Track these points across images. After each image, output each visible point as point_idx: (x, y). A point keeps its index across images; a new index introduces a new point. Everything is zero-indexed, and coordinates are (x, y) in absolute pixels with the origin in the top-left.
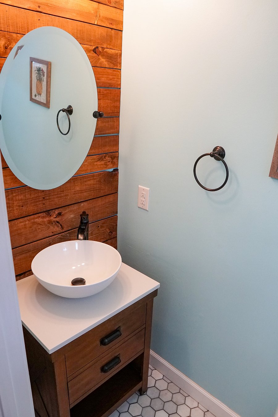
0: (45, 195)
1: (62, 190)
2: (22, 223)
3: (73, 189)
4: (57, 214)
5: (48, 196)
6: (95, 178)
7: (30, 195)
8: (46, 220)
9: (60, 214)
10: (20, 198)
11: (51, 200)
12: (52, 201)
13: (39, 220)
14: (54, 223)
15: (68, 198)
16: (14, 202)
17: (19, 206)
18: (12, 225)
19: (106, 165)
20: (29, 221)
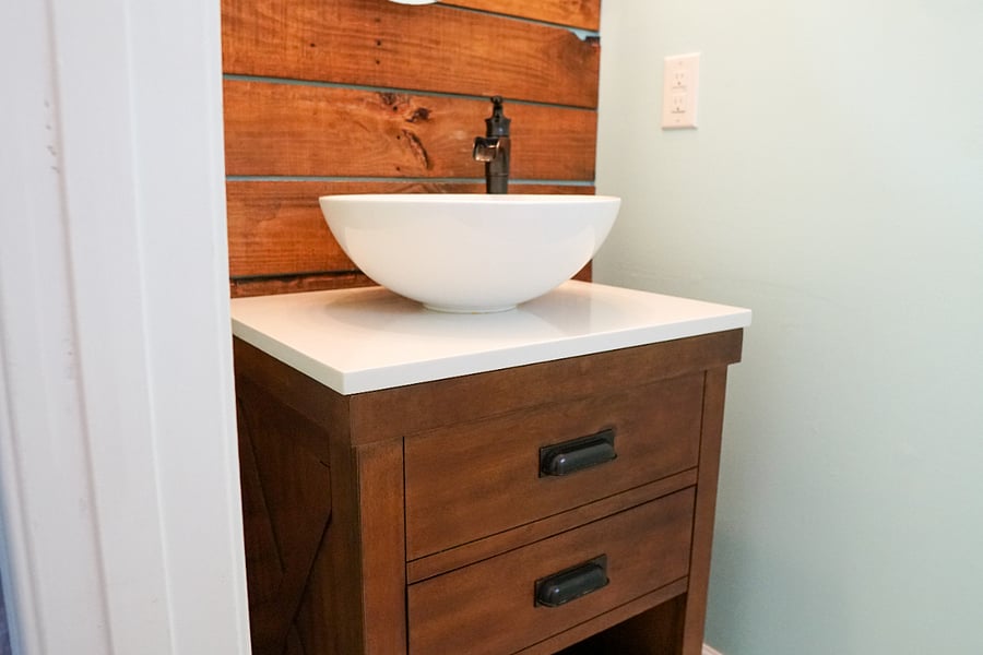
0: (382, 34)
1: (434, 38)
2: (308, 103)
3: (466, 48)
4: (416, 112)
5: (392, 41)
6: (532, 36)
7: (339, 17)
8: (383, 116)
9: (422, 115)
10: (308, 14)
11: (398, 57)
12: (404, 61)
13: (361, 111)
14: (403, 139)
15: (448, 69)
16: (290, 23)
17: (303, 40)
18: (277, 97)
19: (566, 10)
20: (328, 101)
